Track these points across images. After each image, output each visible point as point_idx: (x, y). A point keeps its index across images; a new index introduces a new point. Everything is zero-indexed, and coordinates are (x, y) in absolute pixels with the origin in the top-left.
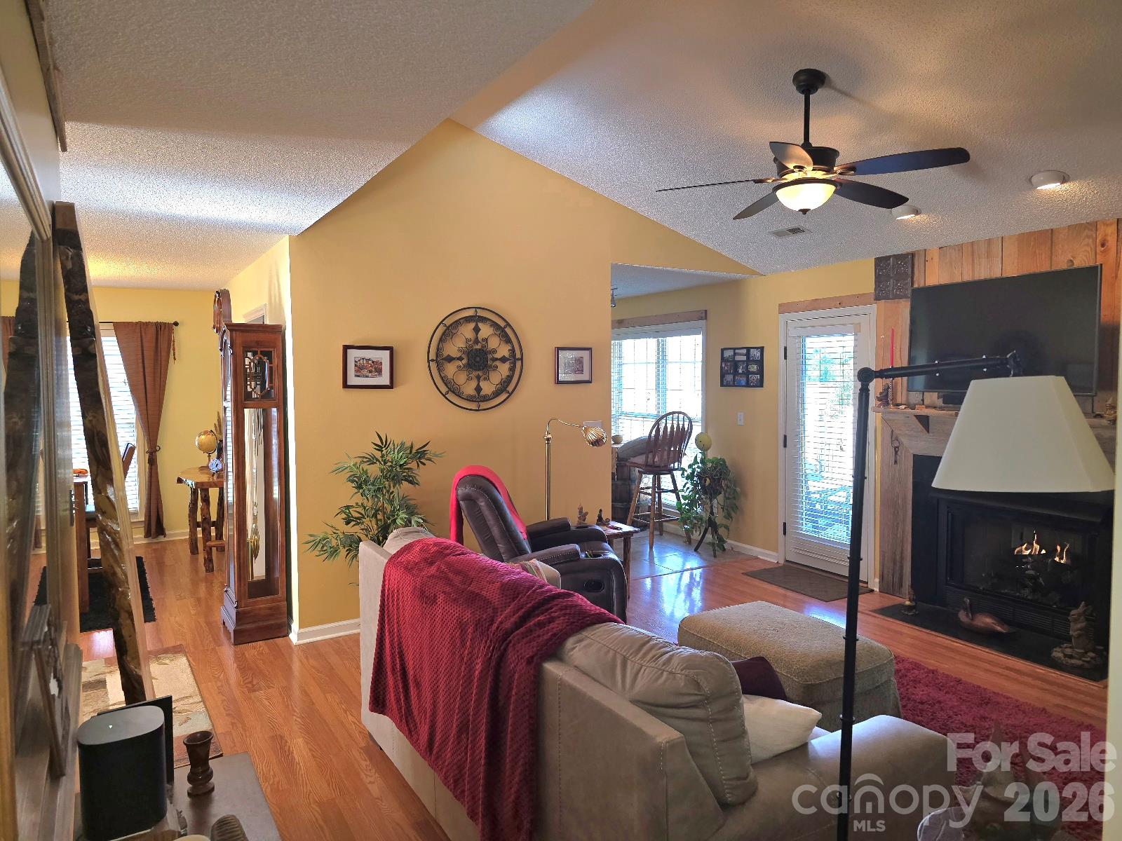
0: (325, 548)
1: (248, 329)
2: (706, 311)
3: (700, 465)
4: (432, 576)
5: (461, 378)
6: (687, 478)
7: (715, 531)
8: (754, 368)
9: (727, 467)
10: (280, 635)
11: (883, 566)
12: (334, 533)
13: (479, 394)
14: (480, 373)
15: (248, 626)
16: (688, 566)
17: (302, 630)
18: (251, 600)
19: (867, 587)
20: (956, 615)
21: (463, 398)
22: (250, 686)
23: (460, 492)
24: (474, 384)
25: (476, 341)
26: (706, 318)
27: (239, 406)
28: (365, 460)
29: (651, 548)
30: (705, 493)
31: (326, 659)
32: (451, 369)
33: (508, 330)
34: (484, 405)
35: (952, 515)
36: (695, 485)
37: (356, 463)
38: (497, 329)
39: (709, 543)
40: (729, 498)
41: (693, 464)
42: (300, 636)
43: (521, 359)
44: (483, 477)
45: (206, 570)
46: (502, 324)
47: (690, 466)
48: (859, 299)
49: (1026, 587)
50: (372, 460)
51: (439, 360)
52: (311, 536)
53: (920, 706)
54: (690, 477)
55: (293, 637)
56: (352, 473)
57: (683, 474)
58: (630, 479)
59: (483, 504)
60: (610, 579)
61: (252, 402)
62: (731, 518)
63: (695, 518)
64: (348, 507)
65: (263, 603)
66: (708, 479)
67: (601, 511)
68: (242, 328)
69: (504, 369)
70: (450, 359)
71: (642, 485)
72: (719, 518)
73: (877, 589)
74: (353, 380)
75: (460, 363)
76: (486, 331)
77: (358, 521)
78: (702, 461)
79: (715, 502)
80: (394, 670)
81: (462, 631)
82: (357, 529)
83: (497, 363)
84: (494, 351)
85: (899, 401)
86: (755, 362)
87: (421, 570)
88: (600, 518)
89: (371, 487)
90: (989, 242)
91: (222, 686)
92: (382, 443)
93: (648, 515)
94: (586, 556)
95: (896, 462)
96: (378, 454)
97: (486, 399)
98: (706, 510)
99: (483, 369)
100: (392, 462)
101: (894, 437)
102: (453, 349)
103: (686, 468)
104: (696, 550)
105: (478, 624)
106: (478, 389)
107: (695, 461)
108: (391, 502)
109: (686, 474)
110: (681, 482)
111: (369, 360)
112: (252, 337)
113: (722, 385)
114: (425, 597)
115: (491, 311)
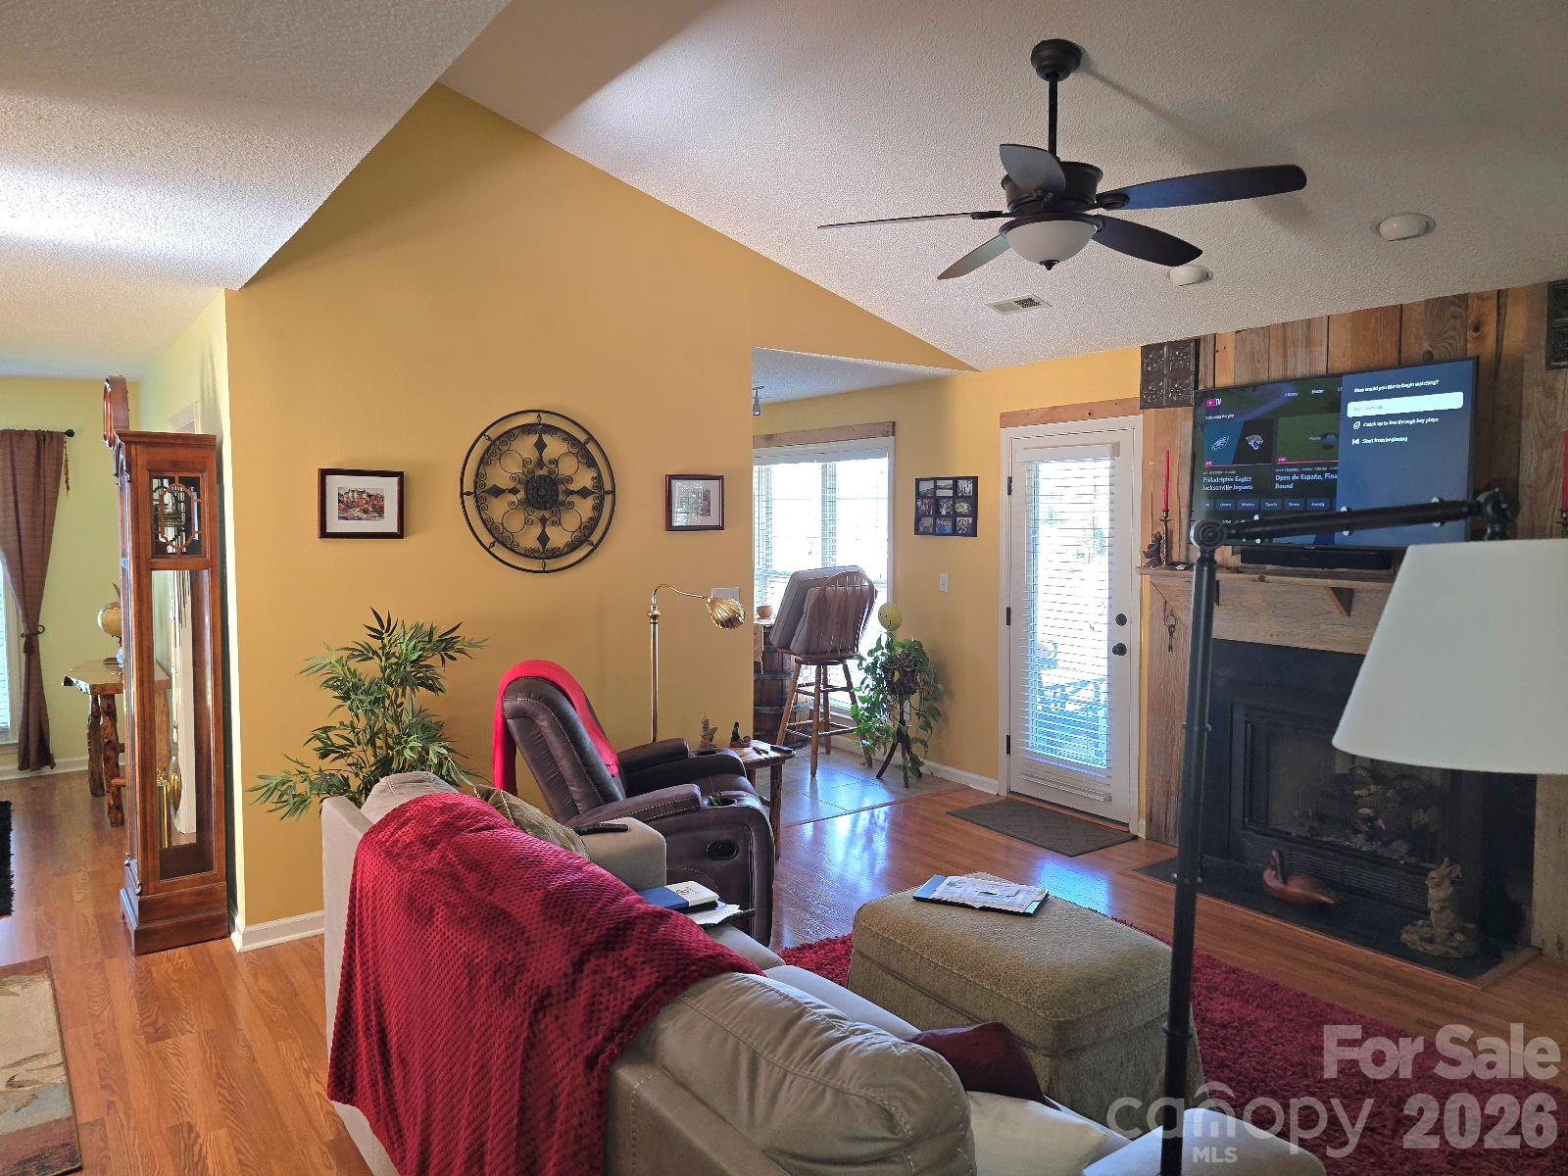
0: (285, 798)
1: (156, 440)
2: (894, 423)
3: (885, 651)
4: (431, 871)
5: (515, 523)
6: (867, 670)
7: (907, 748)
8: (963, 507)
9: (924, 653)
10: (213, 936)
11: (1152, 800)
12: (301, 773)
13: (544, 547)
14: (547, 514)
15: (159, 924)
16: (867, 803)
17: (252, 928)
18: (165, 881)
19: (1128, 831)
20: (1261, 876)
21: (517, 553)
22: (150, 1030)
23: (507, 705)
24: (536, 531)
25: (540, 464)
26: (893, 435)
27: (143, 568)
28: (356, 653)
29: (813, 774)
30: (892, 691)
31: (287, 978)
32: (498, 508)
33: (591, 447)
34: (552, 564)
35: (1252, 726)
36: (879, 681)
37: (341, 658)
38: (573, 446)
39: (897, 767)
40: (926, 699)
41: (876, 650)
42: (246, 937)
43: (613, 492)
44: (546, 679)
45: (112, 823)
46: (581, 437)
47: (871, 653)
48: (1119, 407)
49: (1360, 832)
50: (365, 653)
51: (481, 493)
52: (261, 777)
53: (1222, 1033)
54: (869, 670)
55: (236, 938)
56: (331, 676)
57: (860, 664)
58: (782, 672)
59: (544, 724)
60: (747, 839)
61: (166, 561)
62: (931, 728)
63: (878, 729)
64: (326, 730)
65: (185, 886)
66: (896, 673)
67: (737, 724)
68: (145, 440)
69: (584, 508)
70: (497, 492)
71: (799, 682)
72: (913, 729)
73: (1142, 835)
74: (335, 525)
75: (512, 498)
76: (555, 447)
77: (342, 752)
78: (888, 646)
79: (906, 703)
80: (368, 1029)
81: (471, 980)
82: (341, 764)
83: (575, 499)
84: (570, 480)
85: (1175, 558)
86: (965, 498)
87: (412, 858)
88: (735, 736)
89: (362, 697)
90: (1309, 322)
91: (102, 1032)
92: (382, 626)
93: (810, 725)
94: (711, 803)
95: (1170, 648)
96: (376, 644)
97: (556, 554)
98: (894, 717)
99: (550, 508)
100: (399, 658)
101: (1168, 611)
102: (504, 474)
103: (865, 655)
104: (879, 777)
105: (498, 969)
106: (543, 539)
107: (879, 647)
108: (397, 720)
109: (864, 664)
110: (857, 676)
111: (364, 492)
112: (165, 454)
113: (917, 532)
114: (416, 909)
115: (563, 416)
